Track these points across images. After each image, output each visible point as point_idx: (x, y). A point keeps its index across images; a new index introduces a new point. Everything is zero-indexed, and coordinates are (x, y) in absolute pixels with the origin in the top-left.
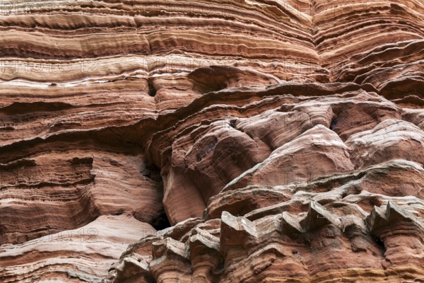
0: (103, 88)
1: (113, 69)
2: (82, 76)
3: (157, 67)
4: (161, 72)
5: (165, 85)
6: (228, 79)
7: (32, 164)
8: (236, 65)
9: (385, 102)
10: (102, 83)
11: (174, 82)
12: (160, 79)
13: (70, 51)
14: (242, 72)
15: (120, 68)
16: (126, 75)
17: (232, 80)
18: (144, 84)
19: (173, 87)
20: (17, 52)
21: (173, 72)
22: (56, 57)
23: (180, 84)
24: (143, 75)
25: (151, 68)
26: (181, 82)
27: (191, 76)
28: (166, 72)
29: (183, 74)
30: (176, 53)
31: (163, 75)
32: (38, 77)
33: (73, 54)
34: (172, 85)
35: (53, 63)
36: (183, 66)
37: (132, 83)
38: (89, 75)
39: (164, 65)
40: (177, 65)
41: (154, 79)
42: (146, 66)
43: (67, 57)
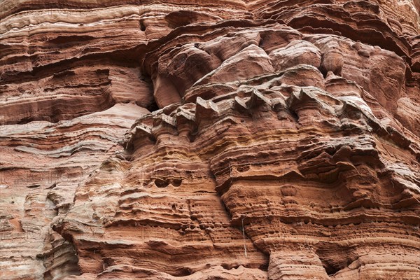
0: (112, 26)
1: (118, 14)
2: (99, 19)
3: (145, 12)
4: (148, 16)
5: (151, 23)
6: (191, 19)
7: (73, 73)
8: (195, 10)
9: (293, 30)
10: (111, 23)
11: (157, 22)
12: (148, 20)
13: (90, 4)
14: (199, 14)
15: (122, 13)
16: (126, 18)
17: (193, 20)
18: (138, 23)
19: (156, 25)
20: (57, 5)
21: (155, 15)
22: (81, 8)
23: (160, 23)
24: (136, 17)
25: (142, 13)
26: (161, 21)
27: (167, 17)
28: (151, 15)
29: (162, 16)
30: (157, 3)
31: (150, 17)
32: (72, 20)
33: (92, 6)
34: (155, 23)
35: (80, 11)
36: (162, 11)
37: (130, 23)
38: (103, 19)
39: (150, 11)
40: (158, 11)
41: (144, 20)
42: (138, 12)
43: (88, 8)
